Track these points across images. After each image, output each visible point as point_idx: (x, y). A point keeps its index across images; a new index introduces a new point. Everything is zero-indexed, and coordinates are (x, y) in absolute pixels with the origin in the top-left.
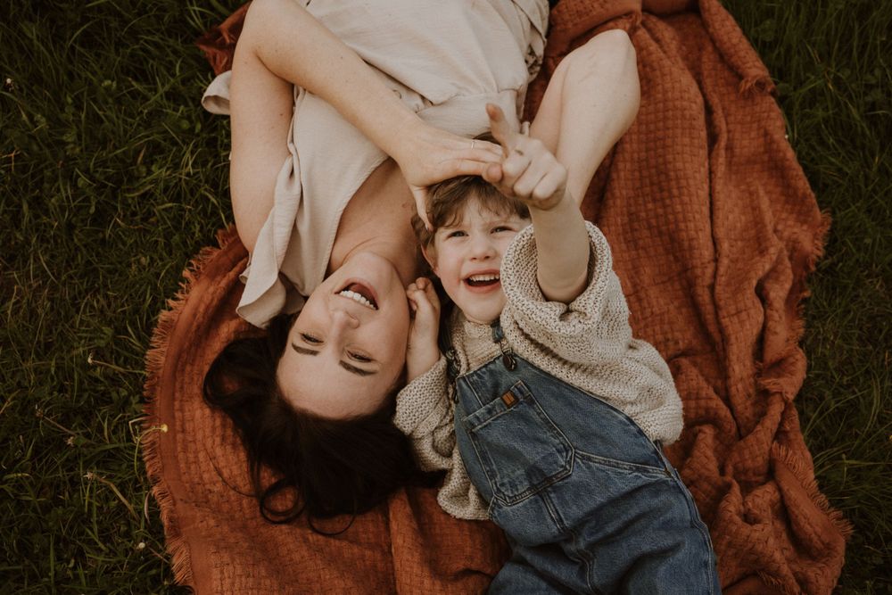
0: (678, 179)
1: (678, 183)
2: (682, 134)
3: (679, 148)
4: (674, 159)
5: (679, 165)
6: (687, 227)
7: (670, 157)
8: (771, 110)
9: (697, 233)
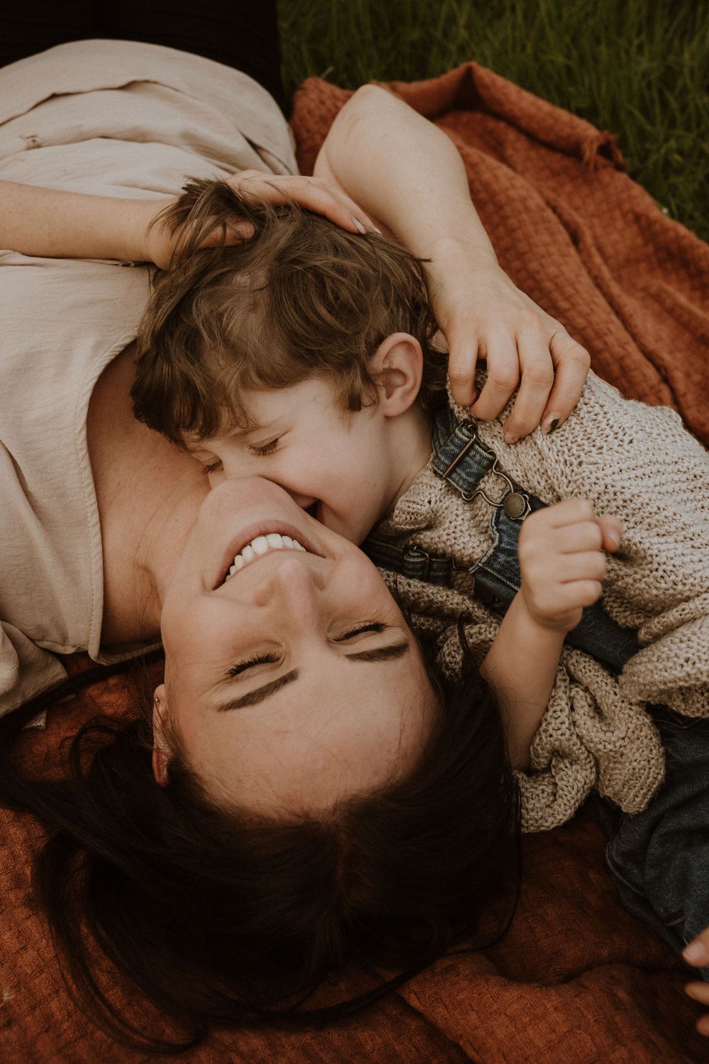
0: (559, 288)
1: (563, 293)
2: (536, 232)
3: (541, 250)
4: (542, 265)
5: (552, 270)
6: (606, 343)
7: (534, 266)
8: (628, 188)
9: (624, 348)
